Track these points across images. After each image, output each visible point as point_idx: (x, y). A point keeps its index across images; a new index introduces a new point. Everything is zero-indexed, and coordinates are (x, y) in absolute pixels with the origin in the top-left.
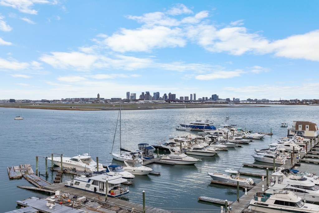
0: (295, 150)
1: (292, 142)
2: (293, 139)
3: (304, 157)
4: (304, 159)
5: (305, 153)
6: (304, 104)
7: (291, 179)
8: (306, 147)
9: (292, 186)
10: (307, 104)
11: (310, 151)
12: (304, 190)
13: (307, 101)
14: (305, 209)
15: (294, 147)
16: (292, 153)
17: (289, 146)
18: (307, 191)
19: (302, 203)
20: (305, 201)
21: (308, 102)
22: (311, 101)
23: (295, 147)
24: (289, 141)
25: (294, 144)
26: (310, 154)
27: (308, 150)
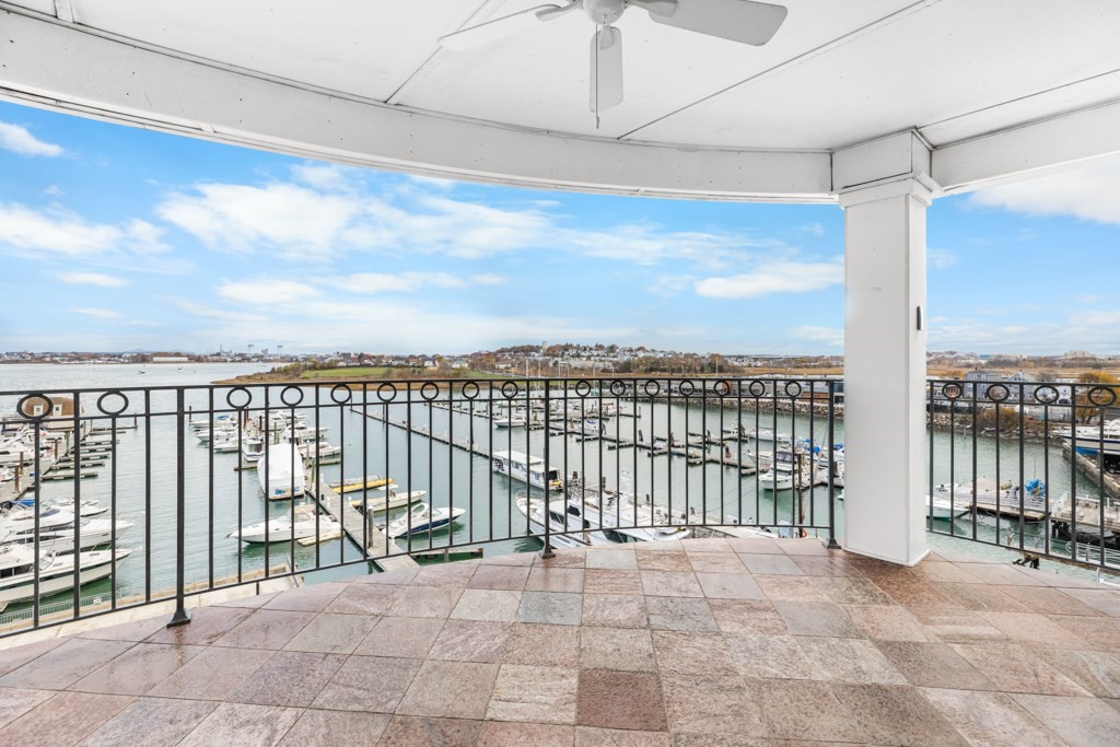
0: (25, 458)
1: (18, 443)
2: (18, 437)
3: (50, 470)
4: (50, 474)
5: (54, 461)
6: (48, 362)
7: (17, 520)
8: (56, 450)
9: (19, 533)
10: (56, 362)
11: (66, 455)
12: (52, 533)
13: (53, 355)
14: (56, 568)
15: (22, 453)
16: (16, 467)
17: (7, 453)
18: (59, 533)
19: (49, 559)
20: (54, 554)
21: (57, 359)
22: (64, 355)
23: (25, 454)
24: (8, 443)
25: (21, 448)
26: (65, 461)
27: (61, 454)
